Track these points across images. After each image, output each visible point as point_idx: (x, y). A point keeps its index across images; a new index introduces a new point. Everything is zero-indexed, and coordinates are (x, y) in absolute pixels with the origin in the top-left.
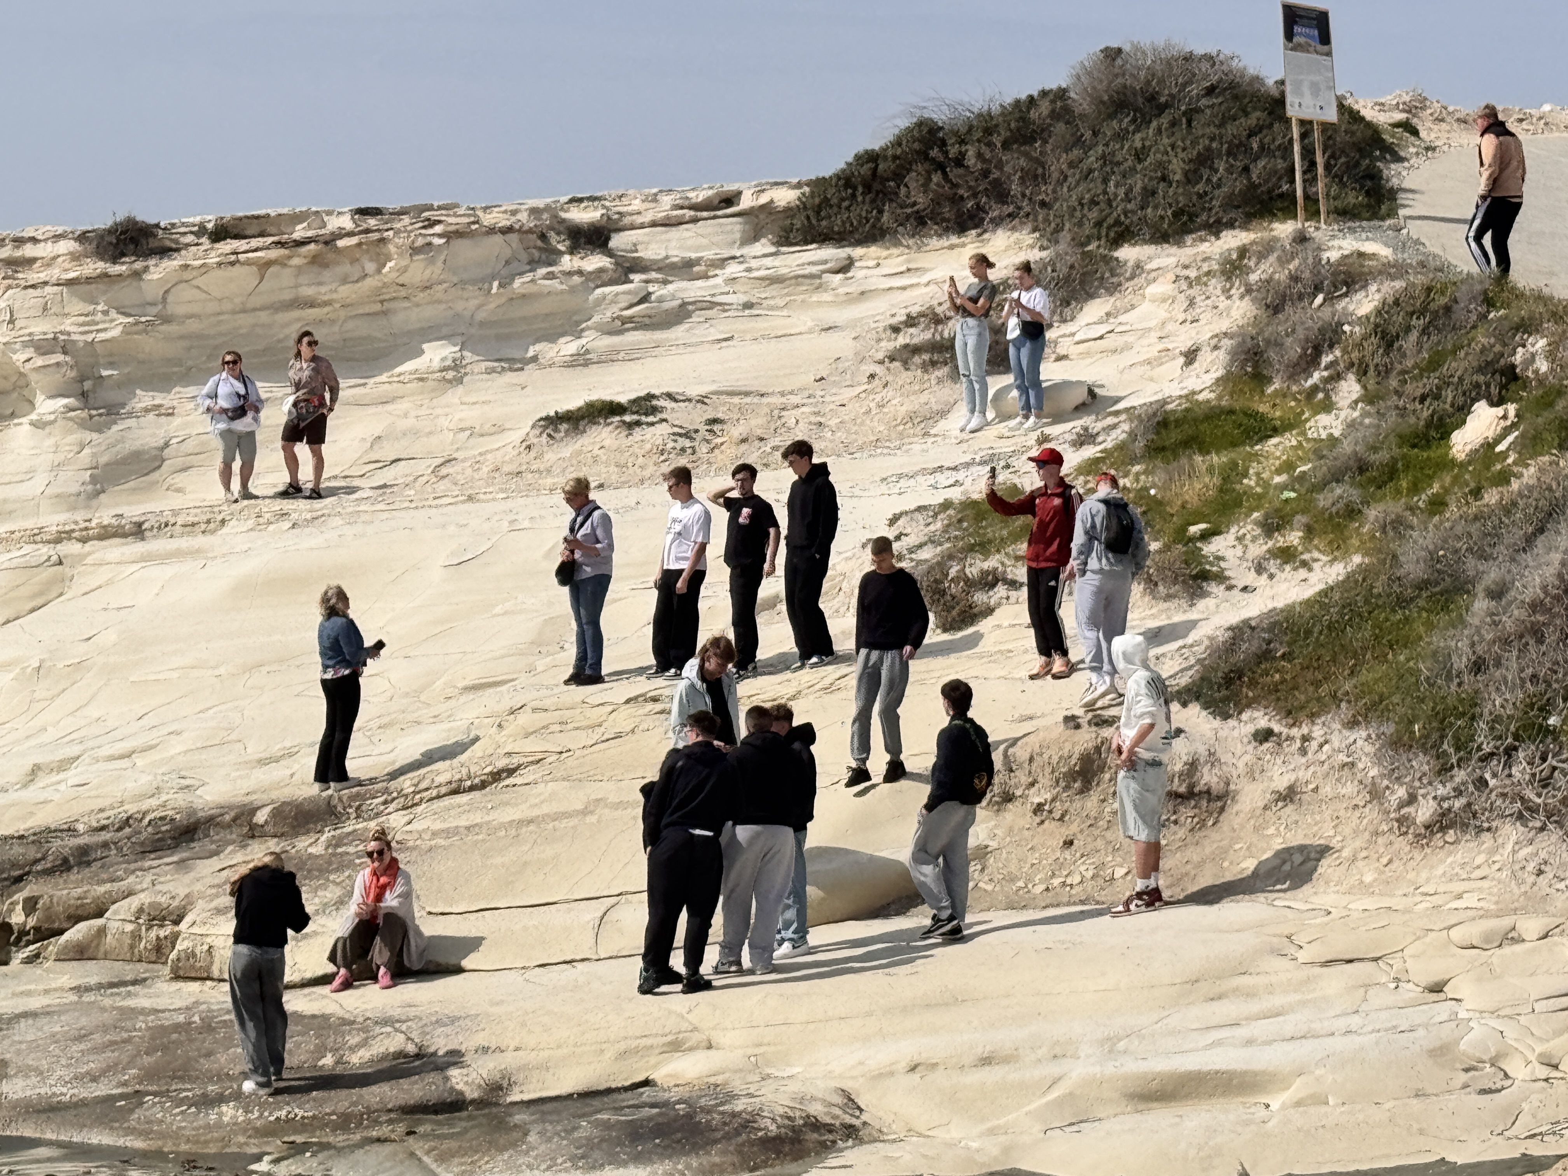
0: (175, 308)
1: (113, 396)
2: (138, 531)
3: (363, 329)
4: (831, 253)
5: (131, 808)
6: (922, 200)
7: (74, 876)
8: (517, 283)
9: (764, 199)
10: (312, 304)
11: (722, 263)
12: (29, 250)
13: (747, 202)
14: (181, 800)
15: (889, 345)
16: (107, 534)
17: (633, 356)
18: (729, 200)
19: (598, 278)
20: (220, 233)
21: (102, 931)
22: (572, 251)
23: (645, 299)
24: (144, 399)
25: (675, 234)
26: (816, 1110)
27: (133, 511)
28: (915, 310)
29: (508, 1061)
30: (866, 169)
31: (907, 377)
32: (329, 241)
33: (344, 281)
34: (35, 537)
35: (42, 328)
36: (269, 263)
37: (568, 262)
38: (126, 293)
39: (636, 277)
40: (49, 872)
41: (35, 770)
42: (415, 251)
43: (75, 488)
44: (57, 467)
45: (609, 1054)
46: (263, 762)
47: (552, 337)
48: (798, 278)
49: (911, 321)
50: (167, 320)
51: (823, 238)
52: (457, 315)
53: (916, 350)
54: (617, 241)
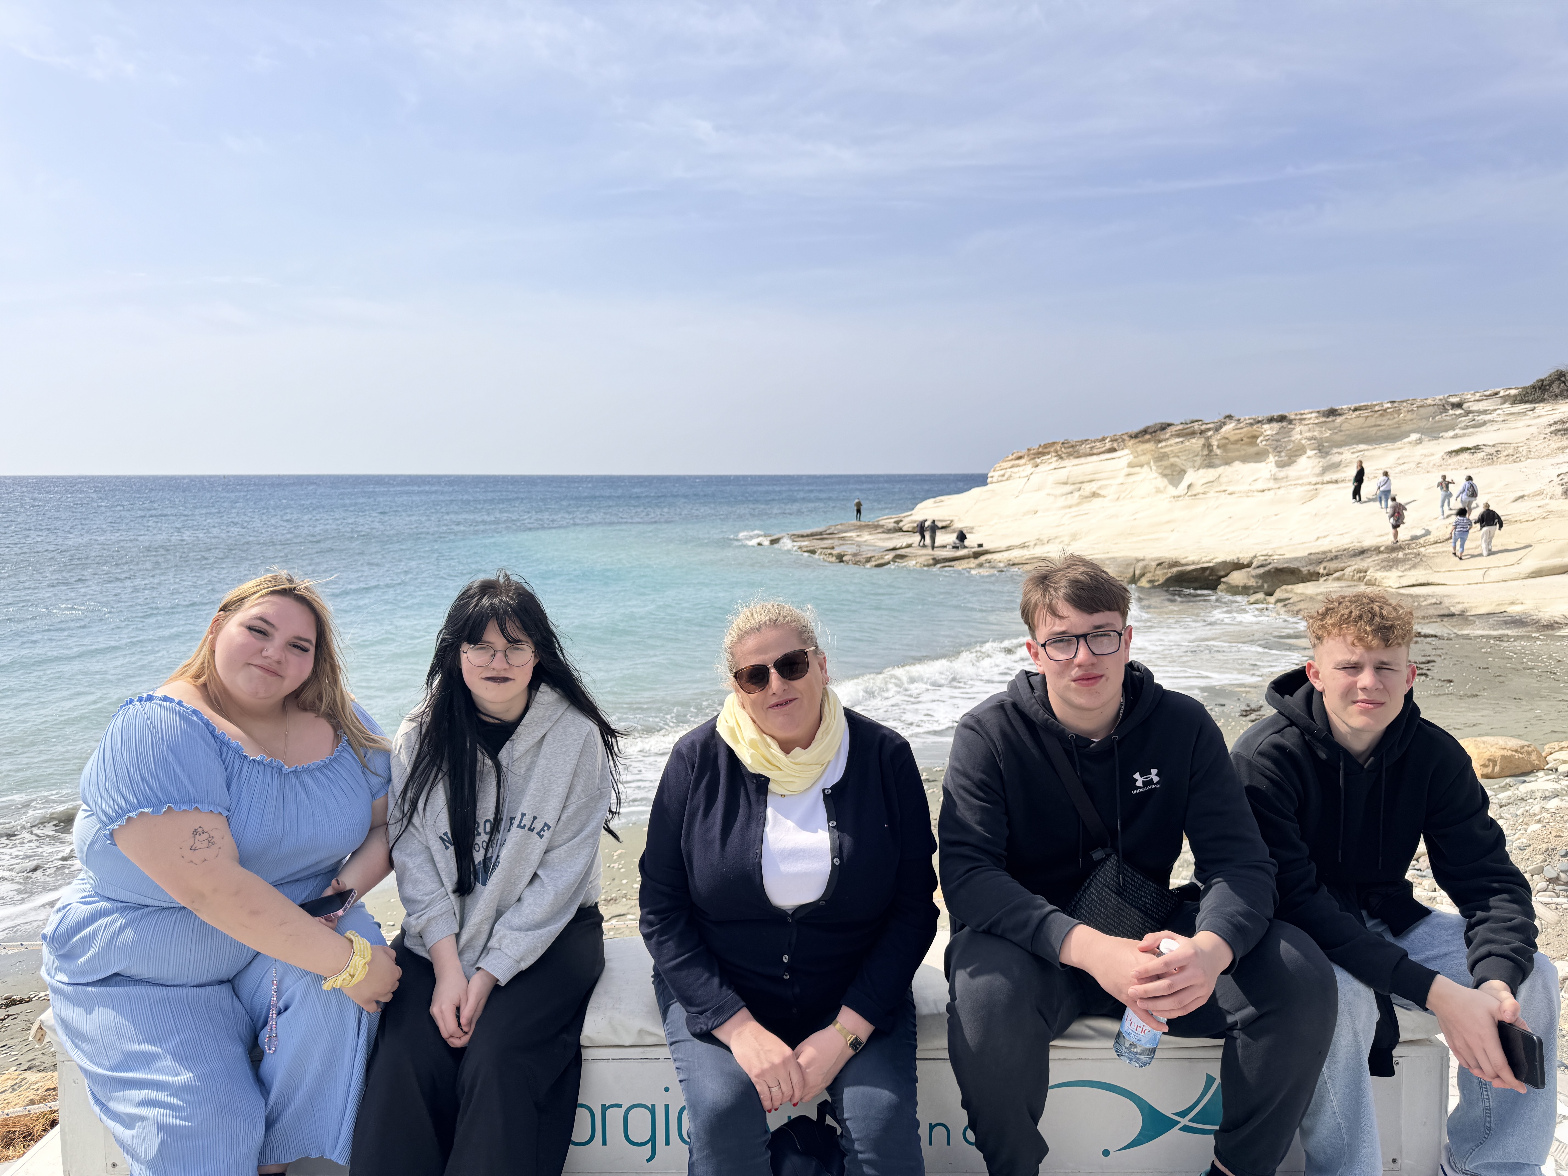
0: (1343, 428)
1: (1327, 450)
2: (1336, 482)
3: (1393, 431)
4: (1528, 406)
5: (1346, 546)
6: (1557, 391)
7: (1334, 561)
8: (1437, 418)
9: (1507, 393)
10: (1379, 425)
11: (1496, 410)
12: (1304, 416)
13: (1502, 393)
14: (1359, 544)
15: (1548, 430)
16: (1328, 483)
17: (1470, 435)
18: (1496, 394)
19: (1460, 416)
20: (1355, 410)
21: (1344, 575)
22: (1452, 409)
23: (1474, 420)
24: (1335, 450)
25: (1481, 403)
26: (1557, 619)
27: (1334, 477)
28: (1556, 420)
29: (1466, 605)
30: (1540, 384)
31: (1556, 438)
32: (1385, 410)
33: (1389, 419)
34: (1310, 484)
35: (1308, 435)
36: (1367, 417)
37: (1451, 412)
38: (1331, 425)
39: (1471, 415)
40: (1328, 561)
41: (1318, 538)
42: (1408, 411)
43: (1318, 472)
44: (1313, 467)
45: (1494, 604)
46: (1380, 536)
47: (1446, 431)
48: (1519, 413)
49: (1555, 423)
50: (1341, 431)
51: (1526, 402)
52: (1420, 427)
53: (1559, 431)
54: (1465, 406)
